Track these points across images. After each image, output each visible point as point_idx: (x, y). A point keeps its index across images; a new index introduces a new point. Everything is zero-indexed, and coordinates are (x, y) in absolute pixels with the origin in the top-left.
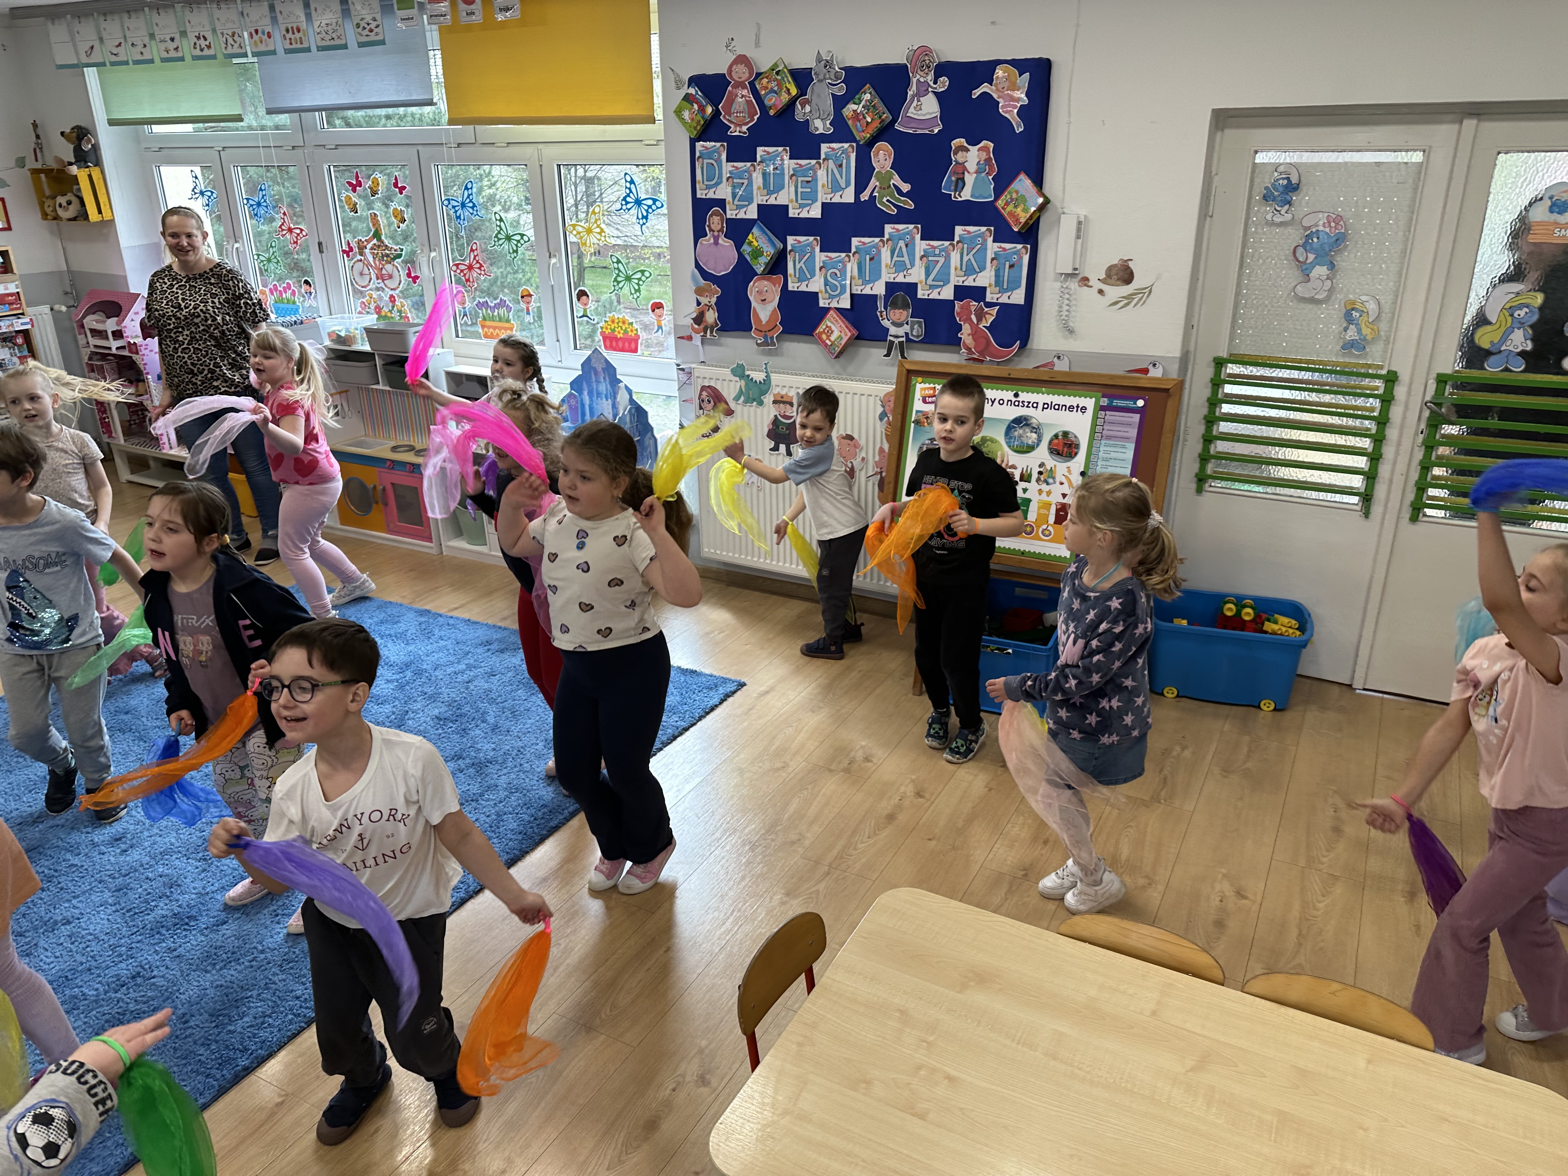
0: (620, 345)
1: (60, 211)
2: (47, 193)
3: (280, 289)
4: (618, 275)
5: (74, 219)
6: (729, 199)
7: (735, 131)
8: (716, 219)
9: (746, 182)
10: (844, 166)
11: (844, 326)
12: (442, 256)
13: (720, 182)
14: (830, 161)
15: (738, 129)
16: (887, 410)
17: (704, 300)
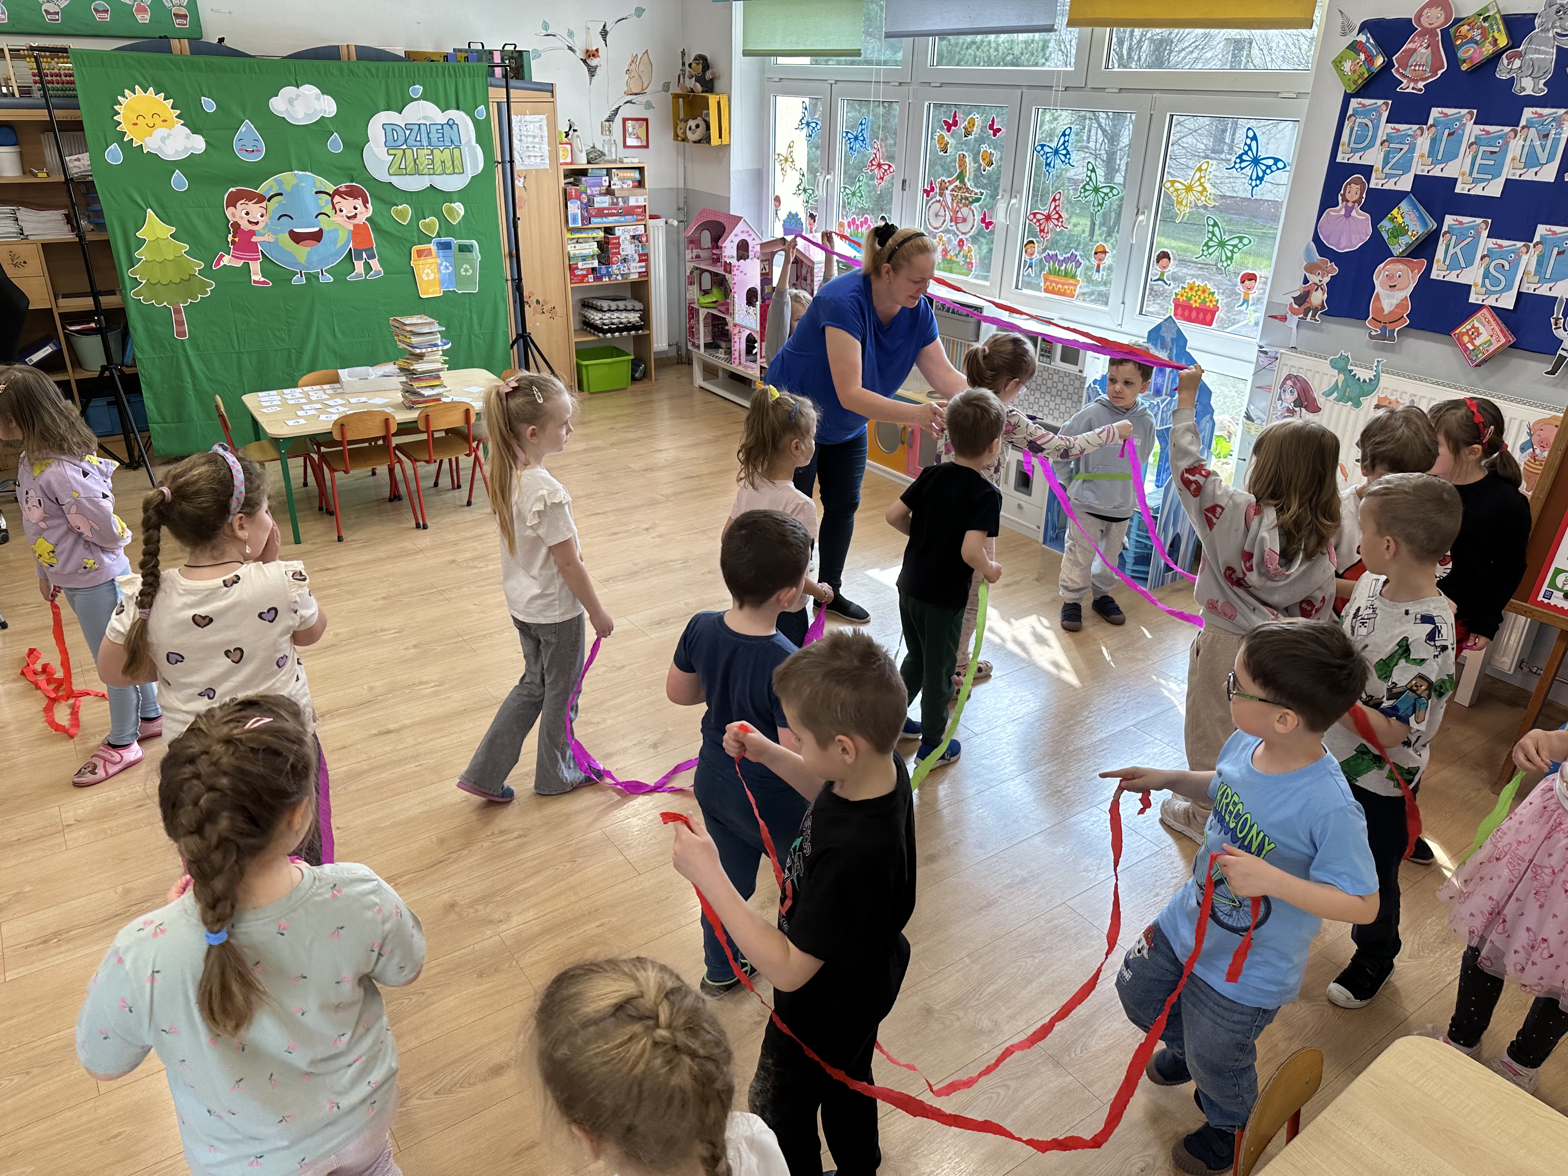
0: (1194, 315)
1: (689, 133)
2: (682, 116)
3: (858, 223)
4: (1211, 239)
5: (699, 142)
6: (1378, 164)
7: (1408, 87)
8: (1355, 188)
9: (1406, 148)
10: (1552, 136)
11: (1497, 329)
12: (1022, 204)
13: (1371, 145)
14: (1533, 130)
15: (1412, 85)
16: (1535, 440)
17: (1313, 279)
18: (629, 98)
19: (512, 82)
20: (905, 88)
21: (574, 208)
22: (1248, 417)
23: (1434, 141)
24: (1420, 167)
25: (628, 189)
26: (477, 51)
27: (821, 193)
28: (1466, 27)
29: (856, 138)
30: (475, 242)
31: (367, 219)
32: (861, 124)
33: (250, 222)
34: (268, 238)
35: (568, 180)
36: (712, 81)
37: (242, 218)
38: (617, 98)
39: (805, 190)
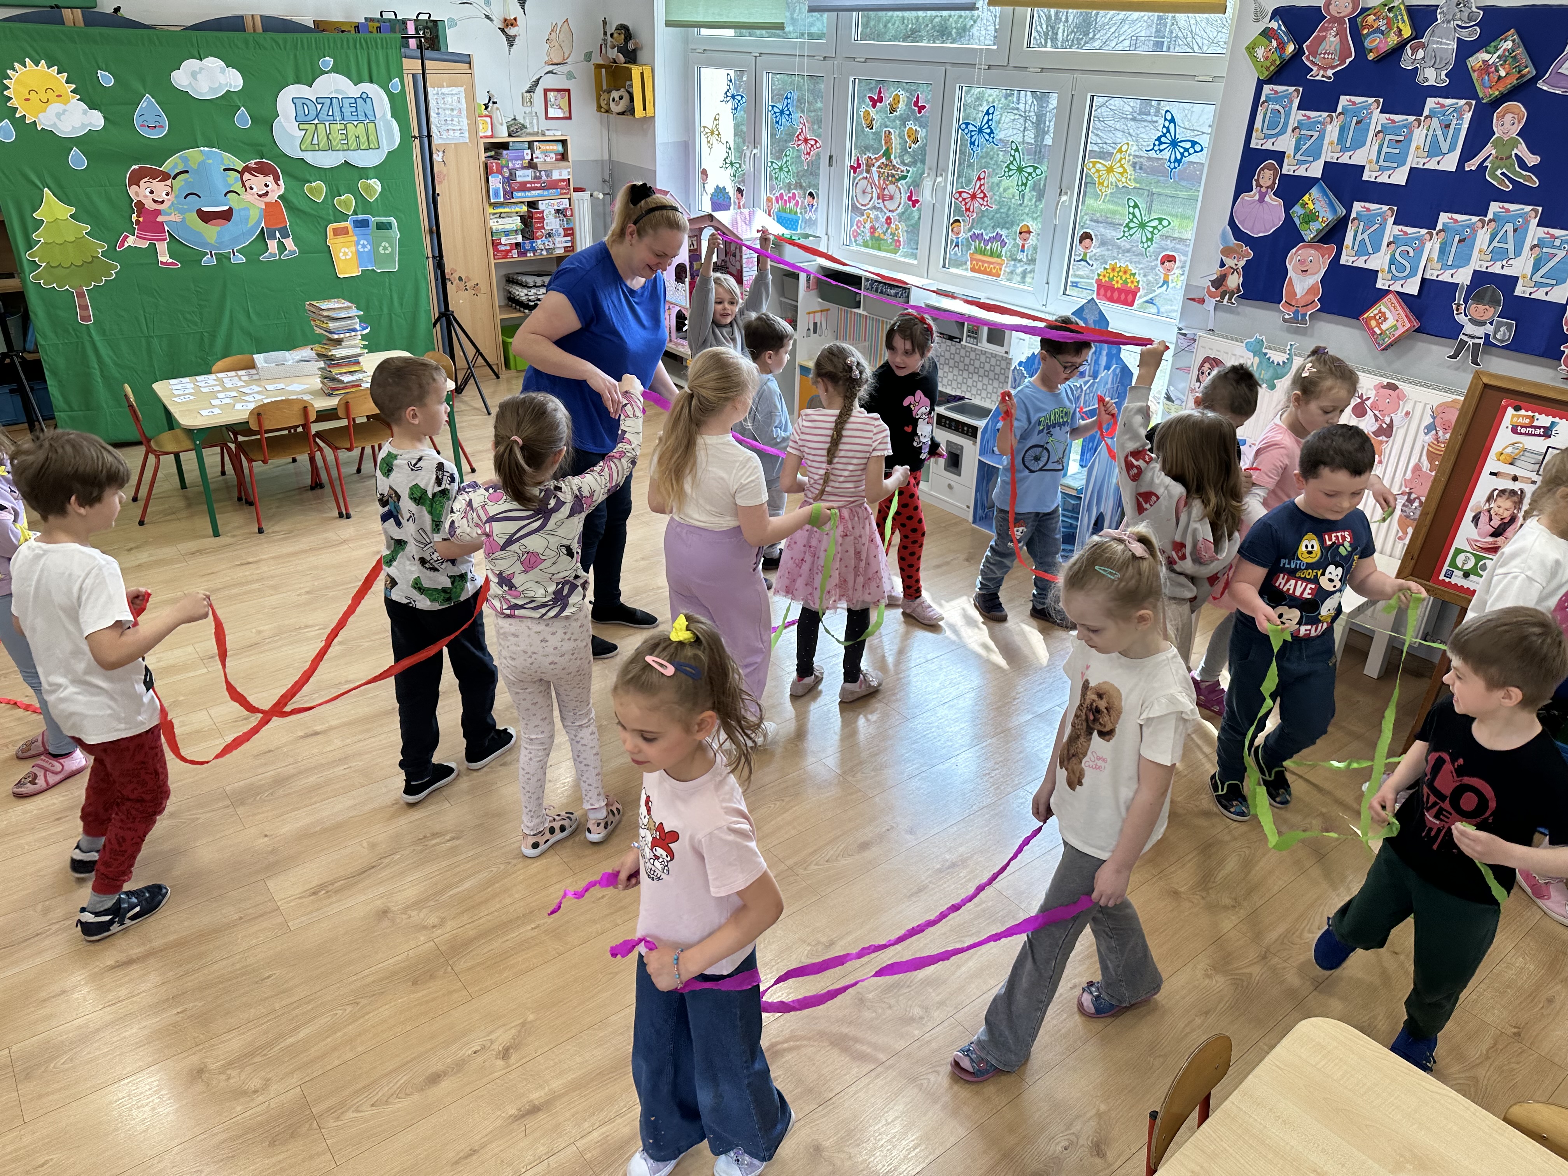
0: (1116, 295)
1: (612, 105)
2: (605, 87)
3: (785, 198)
4: (1132, 221)
5: (623, 113)
6: (1290, 152)
7: (1317, 75)
8: (1268, 174)
9: (1316, 134)
10: (1452, 127)
11: (1403, 315)
12: (948, 182)
13: (1283, 132)
14: (1435, 120)
15: (1322, 72)
16: (1438, 422)
17: (1230, 262)
18: (550, 68)
19: (427, 53)
20: (829, 62)
21: (496, 182)
22: (1169, 398)
23: (1342, 129)
24: (1329, 154)
25: (551, 163)
26: (390, 20)
27: (747, 167)
28: (1373, 17)
29: (782, 112)
30: (393, 220)
31: (280, 197)
32: (787, 98)
33: (155, 201)
34: (175, 217)
35: (489, 154)
36: (634, 51)
37: (146, 197)
38: (538, 68)
39: (732, 164)
